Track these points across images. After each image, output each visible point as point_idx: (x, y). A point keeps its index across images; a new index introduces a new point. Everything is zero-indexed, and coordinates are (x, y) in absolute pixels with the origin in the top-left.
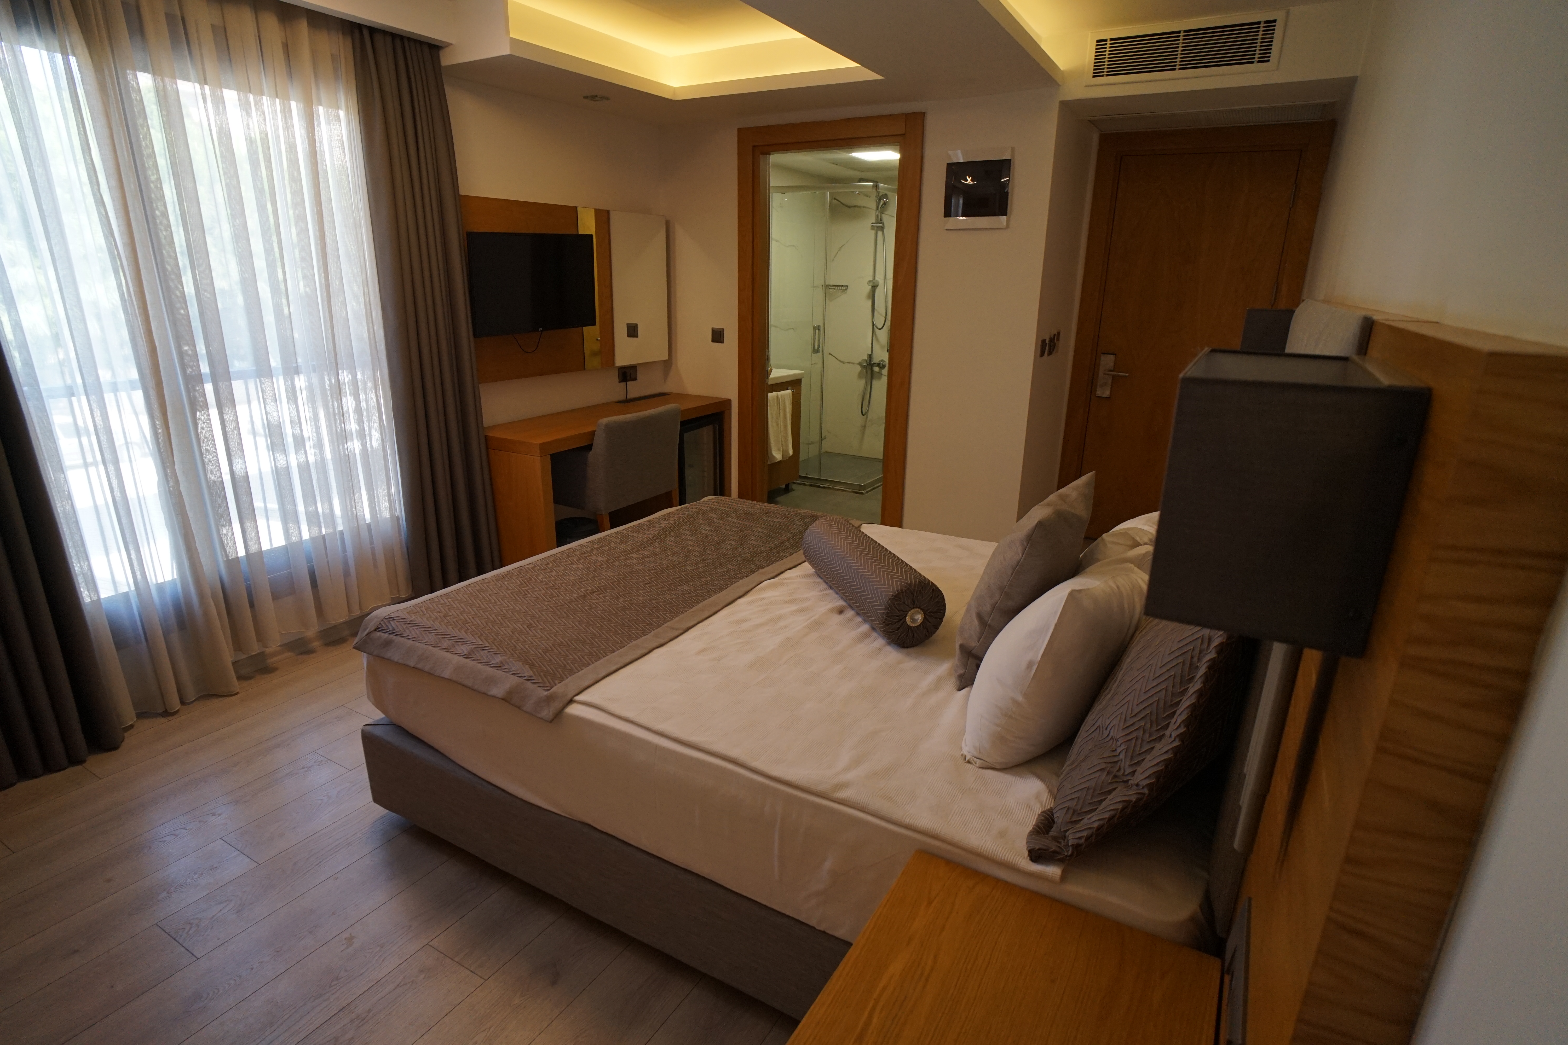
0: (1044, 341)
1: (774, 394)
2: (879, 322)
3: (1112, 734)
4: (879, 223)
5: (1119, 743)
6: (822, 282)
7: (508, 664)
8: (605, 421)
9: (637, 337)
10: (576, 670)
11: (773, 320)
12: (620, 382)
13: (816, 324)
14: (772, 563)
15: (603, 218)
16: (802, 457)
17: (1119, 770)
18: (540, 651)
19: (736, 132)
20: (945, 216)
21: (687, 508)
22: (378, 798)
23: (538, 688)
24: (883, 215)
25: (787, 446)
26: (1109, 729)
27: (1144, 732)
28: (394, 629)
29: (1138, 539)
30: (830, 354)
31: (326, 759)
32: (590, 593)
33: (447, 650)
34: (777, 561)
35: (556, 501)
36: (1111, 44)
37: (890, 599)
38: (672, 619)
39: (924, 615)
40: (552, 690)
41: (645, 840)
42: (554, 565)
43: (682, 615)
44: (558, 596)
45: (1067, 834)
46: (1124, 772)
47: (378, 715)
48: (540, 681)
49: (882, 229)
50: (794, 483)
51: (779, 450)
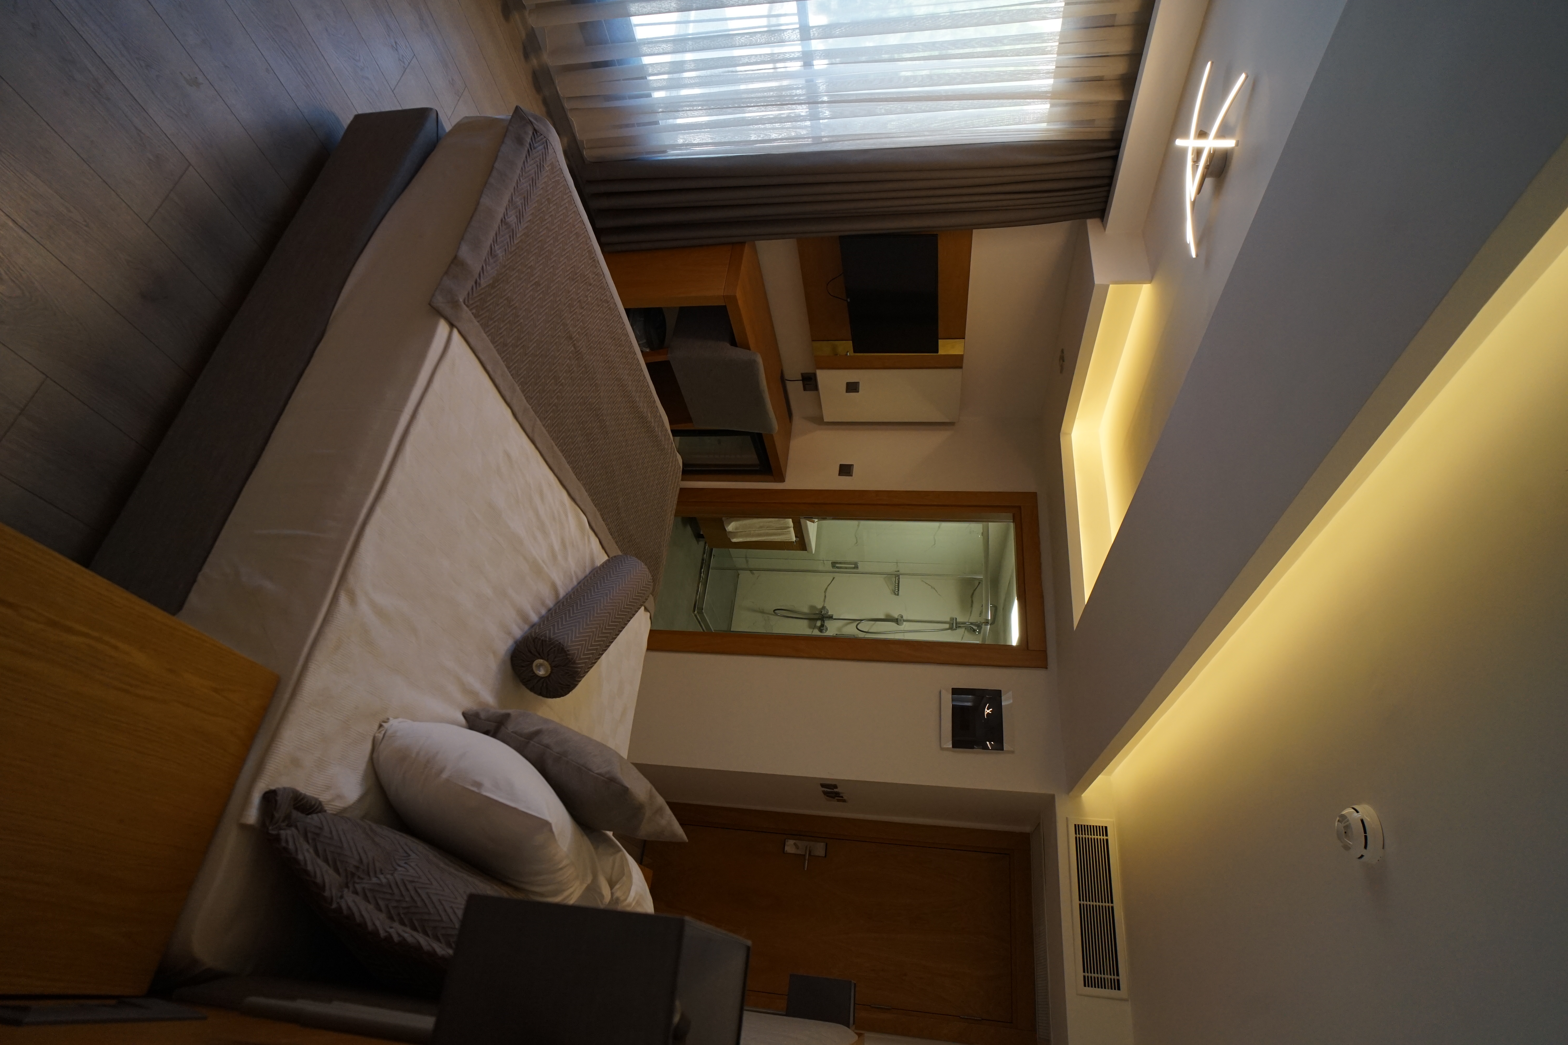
0: (835, 787)
1: (791, 524)
2: (864, 626)
3: (400, 869)
4: (956, 625)
5: (389, 876)
6: (902, 571)
7: (494, 262)
8: (760, 360)
9: (847, 392)
10: (487, 330)
11: (863, 523)
12: (802, 375)
13: (860, 565)
14: (607, 525)
15: (956, 362)
16: (733, 551)
17: (359, 877)
18: (509, 295)
19: (1032, 490)
20: (953, 689)
21: (669, 439)
22: (360, 120)
23: (467, 293)
24: (963, 629)
25: (741, 536)
26: (405, 865)
27: (397, 901)
28: (535, 148)
29: (617, 886)
30: (834, 578)
31: (406, 67)
32: (575, 344)
33: (511, 201)
34: (609, 529)
35: (682, 309)
36: (1103, 840)
37: (560, 643)
38: (544, 426)
39: (543, 678)
40: (464, 306)
41: (303, 394)
42: (606, 308)
43: (548, 436)
44: (571, 312)
45: (293, 829)
46: (358, 883)
47: (448, 125)
48: (475, 295)
49: (951, 628)
50: (705, 543)
51: (736, 528)
